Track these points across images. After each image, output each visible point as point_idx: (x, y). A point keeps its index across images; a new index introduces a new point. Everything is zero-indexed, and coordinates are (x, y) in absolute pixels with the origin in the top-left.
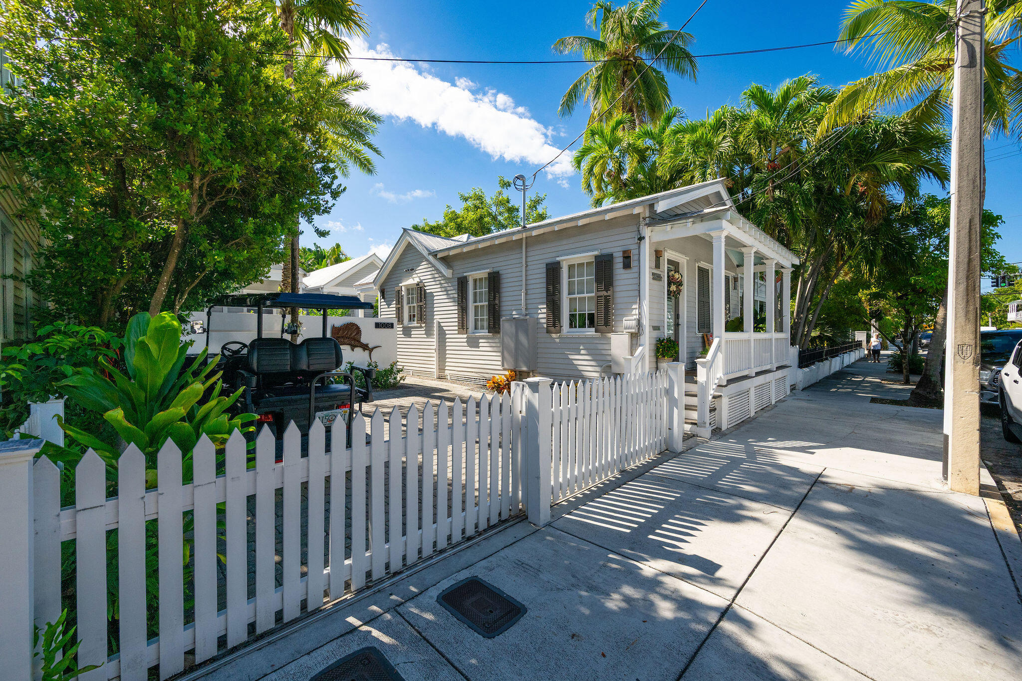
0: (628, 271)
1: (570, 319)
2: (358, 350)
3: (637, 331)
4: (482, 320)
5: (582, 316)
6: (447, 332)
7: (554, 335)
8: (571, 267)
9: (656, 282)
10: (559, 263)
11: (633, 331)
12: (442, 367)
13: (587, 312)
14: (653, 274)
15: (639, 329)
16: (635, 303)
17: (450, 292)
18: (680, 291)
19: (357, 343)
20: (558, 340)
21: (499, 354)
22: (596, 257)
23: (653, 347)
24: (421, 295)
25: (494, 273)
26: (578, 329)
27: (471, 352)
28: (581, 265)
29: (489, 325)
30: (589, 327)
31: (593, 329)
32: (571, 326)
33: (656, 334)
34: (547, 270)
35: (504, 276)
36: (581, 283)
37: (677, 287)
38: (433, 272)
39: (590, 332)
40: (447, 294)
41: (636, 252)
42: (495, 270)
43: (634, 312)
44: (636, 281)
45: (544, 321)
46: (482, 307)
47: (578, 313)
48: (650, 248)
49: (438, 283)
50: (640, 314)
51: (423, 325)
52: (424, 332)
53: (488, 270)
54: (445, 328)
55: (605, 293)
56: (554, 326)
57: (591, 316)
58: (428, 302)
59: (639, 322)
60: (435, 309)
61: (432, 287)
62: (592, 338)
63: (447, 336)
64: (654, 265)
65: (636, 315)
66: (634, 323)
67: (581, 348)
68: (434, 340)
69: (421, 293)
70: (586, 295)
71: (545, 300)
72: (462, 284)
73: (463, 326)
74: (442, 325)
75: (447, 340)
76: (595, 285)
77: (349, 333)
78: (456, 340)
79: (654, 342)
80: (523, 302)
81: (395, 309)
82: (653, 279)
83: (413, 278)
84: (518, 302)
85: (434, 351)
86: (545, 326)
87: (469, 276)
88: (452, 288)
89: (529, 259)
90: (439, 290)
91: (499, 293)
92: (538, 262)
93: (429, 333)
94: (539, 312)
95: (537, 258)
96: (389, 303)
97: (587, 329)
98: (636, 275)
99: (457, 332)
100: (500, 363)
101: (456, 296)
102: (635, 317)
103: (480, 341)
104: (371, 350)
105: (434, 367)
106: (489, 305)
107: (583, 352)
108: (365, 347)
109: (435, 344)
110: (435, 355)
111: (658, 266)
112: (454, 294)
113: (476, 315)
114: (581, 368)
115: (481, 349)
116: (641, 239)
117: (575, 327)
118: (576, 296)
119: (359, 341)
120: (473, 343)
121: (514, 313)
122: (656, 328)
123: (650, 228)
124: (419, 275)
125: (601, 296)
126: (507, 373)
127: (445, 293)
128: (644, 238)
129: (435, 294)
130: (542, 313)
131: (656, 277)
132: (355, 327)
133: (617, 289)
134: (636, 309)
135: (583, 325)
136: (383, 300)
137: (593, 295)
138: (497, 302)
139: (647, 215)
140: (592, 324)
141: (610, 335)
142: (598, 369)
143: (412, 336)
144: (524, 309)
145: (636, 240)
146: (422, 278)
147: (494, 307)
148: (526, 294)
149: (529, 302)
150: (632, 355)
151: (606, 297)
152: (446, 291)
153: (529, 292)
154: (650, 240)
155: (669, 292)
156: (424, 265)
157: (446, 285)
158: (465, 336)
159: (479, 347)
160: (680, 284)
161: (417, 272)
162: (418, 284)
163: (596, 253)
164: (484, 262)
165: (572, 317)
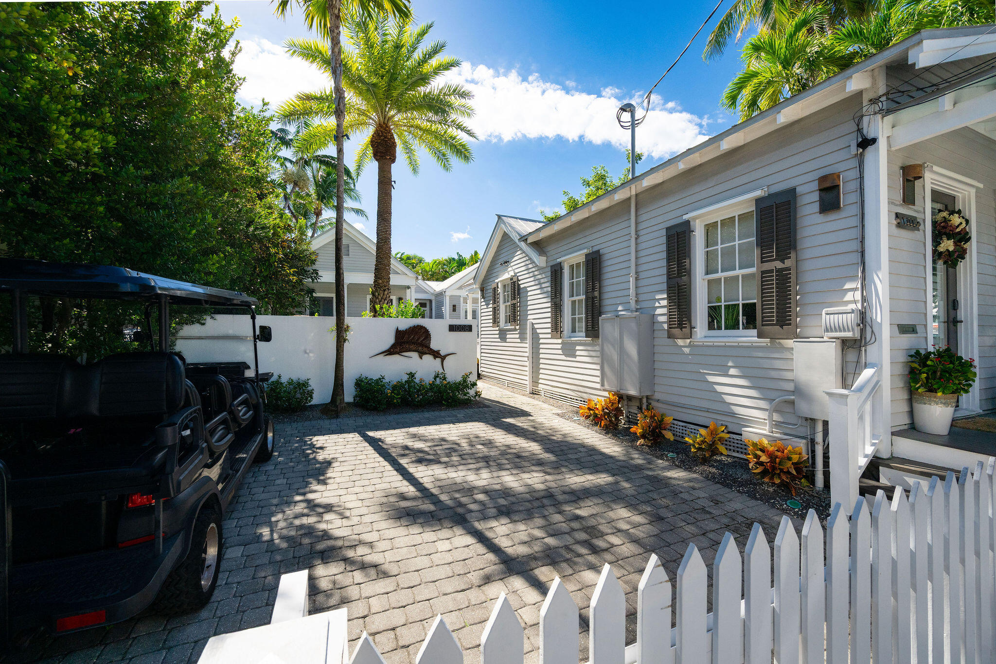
0: (833, 216)
1: (710, 315)
2: (428, 358)
3: (857, 335)
4: (580, 319)
5: (732, 309)
6: (541, 336)
7: (680, 342)
8: (710, 229)
9: (904, 233)
10: (688, 222)
11: (849, 334)
12: (535, 381)
13: (741, 302)
14: (897, 215)
15: (863, 331)
16: (853, 278)
17: (543, 286)
18: (964, 251)
19: (425, 350)
20: (687, 350)
21: (598, 367)
22: (758, 201)
23: (900, 370)
24: (514, 291)
25: (593, 253)
26: (723, 332)
27: (565, 363)
28: (728, 222)
29: (587, 326)
30: (745, 328)
31: (754, 332)
32: (711, 327)
33: (907, 341)
34: (669, 237)
35: (605, 257)
36: (728, 253)
37: (955, 244)
38: (527, 263)
39: (748, 337)
40: (541, 288)
41: (854, 174)
42: (595, 249)
43: (849, 297)
44: (855, 233)
45: (663, 319)
46: (580, 301)
47: (723, 304)
48: (889, 162)
49: (531, 275)
50: (864, 299)
51: (517, 327)
52: (518, 336)
53: (585, 251)
54: (538, 331)
55: (779, 265)
56: (681, 326)
57: (750, 310)
58: (522, 300)
59: (863, 318)
60: (529, 308)
61: (527, 282)
62: (752, 347)
63: (542, 341)
64: (899, 196)
65: (855, 302)
66: (851, 319)
67: (730, 364)
68: (527, 345)
69: (515, 289)
70: (738, 272)
71: (665, 286)
72: (556, 273)
73: (556, 328)
74: (536, 326)
75: (541, 346)
76: (756, 252)
77: (416, 338)
78: (551, 346)
79: (902, 358)
80: (632, 291)
81: (491, 309)
82: (899, 225)
83: (508, 272)
84: (625, 293)
85: (526, 359)
86: (666, 326)
87: (564, 261)
88: (546, 280)
89: (642, 226)
90: (533, 283)
91: (600, 281)
92: (655, 228)
93: (522, 338)
94: (657, 304)
95: (653, 222)
96: (488, 302)
97: (741, 331)
98: (855, 222)
99: (550, 336)
100: (598, 380)
101: (549, 289)
102: (853, 306)
103: (578, 348)
104: (443, 358)
105: (527, 379)
106: (587, 299)
107: (732, 371)
108: (436, 354)
109: (527, 350)
110: (527, 364)
111: (909, 198)
112: (547, 287)
113: (573, 313)
114: (729, 399)
115: (578, 359)
116: (866, 143)
117: (719, 328)
118: (720, 275)
119: (428, 347)
120: (569, 350)
121: (620, 308)
122: (906, 329)
123: (889, 119)
124: (514, 267)
125: (771, 271)
126: (606, 394)
127: (538, 287)
128: (874, 141)
129: (529, 289)
130: (661, 308)
131: (906, 222)
132: (423, 331)
133: (806, 254)
134: (856, 289)
135: (733, 325)
136: (482, 300)
137: (753, 270)
138: (596, 294)
139: (882, 90)
140: (751, 322)
141: (789, 343)
142: (762, 404)
143: (508, 340)
144: (633, 303)
145: (854, 150)
146: (517, 271)
147: (593, 301)
148: (637, 279)
149: (641, 290)
150: (845, 383)
151: (779, 271)
152: (540, 284)
153: (642, 275)
154: (889, 145)
155: (937, 255)
156: (518, 255)
157: (539, 277)
158: (560, 341)
159: (575, 356)
160: (963, 237)
161: (512, 264)
162: (511, 279)
163: (759, 193)
164: (582, 241)
165: (713, 313)
